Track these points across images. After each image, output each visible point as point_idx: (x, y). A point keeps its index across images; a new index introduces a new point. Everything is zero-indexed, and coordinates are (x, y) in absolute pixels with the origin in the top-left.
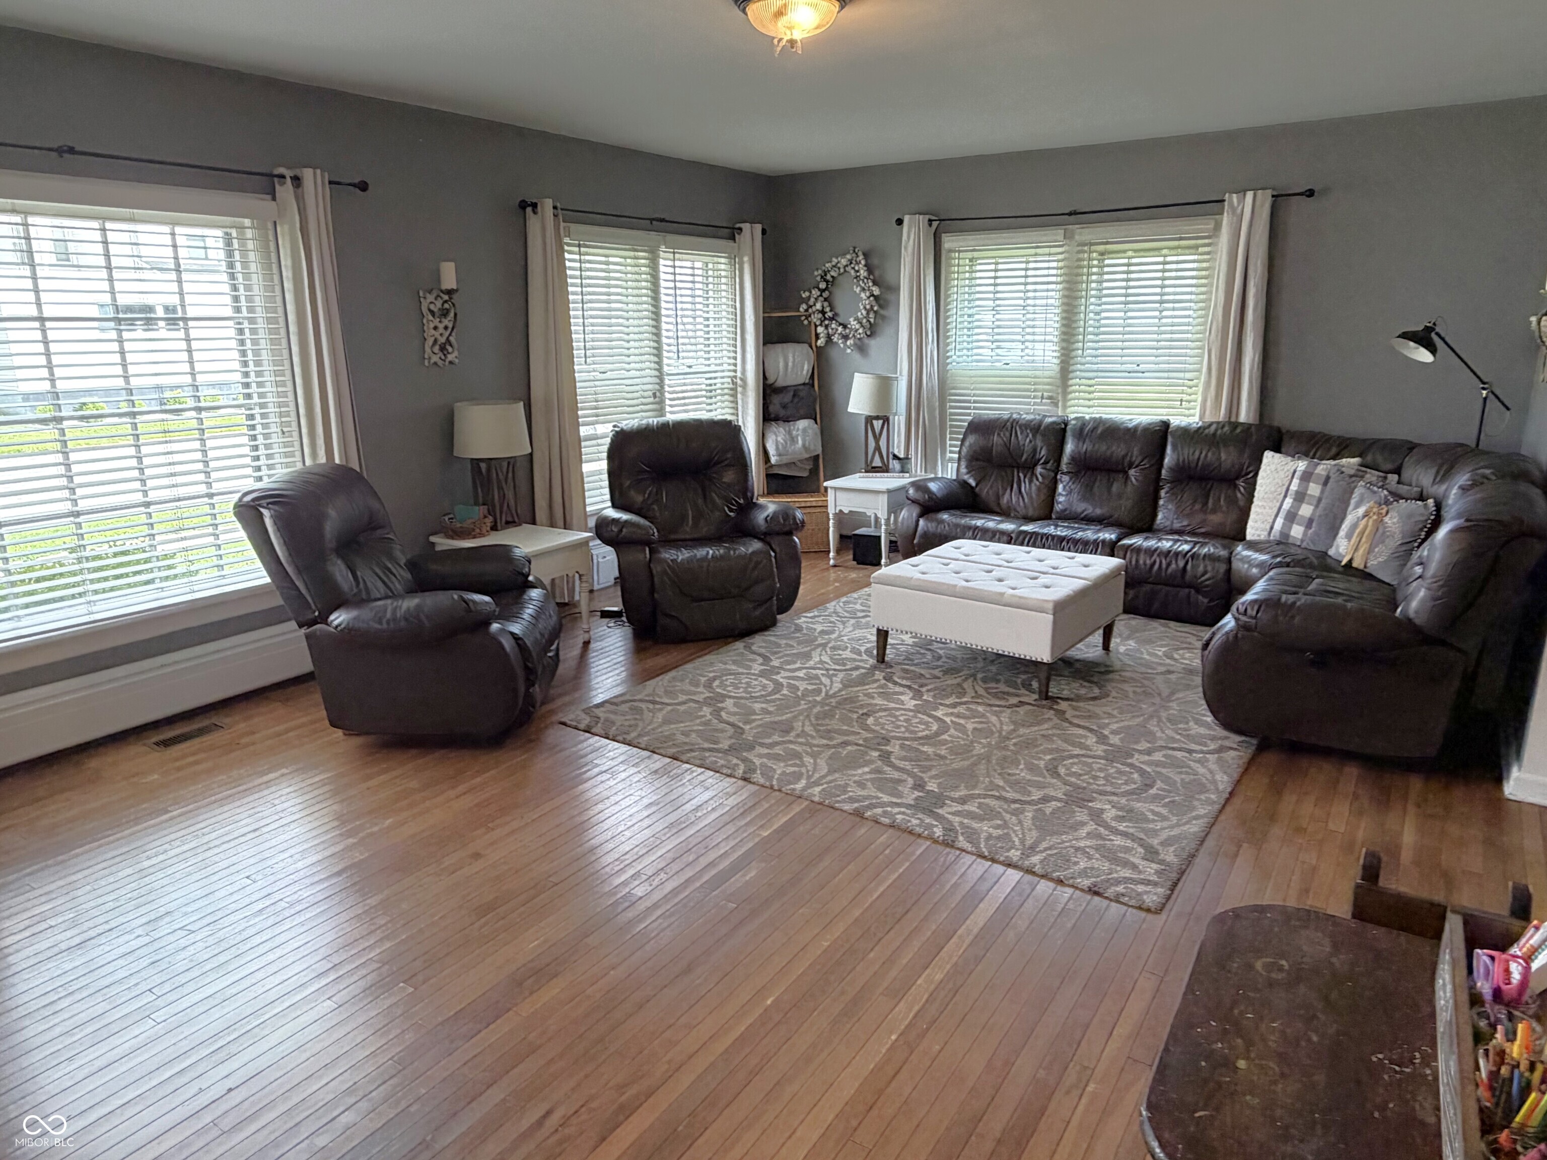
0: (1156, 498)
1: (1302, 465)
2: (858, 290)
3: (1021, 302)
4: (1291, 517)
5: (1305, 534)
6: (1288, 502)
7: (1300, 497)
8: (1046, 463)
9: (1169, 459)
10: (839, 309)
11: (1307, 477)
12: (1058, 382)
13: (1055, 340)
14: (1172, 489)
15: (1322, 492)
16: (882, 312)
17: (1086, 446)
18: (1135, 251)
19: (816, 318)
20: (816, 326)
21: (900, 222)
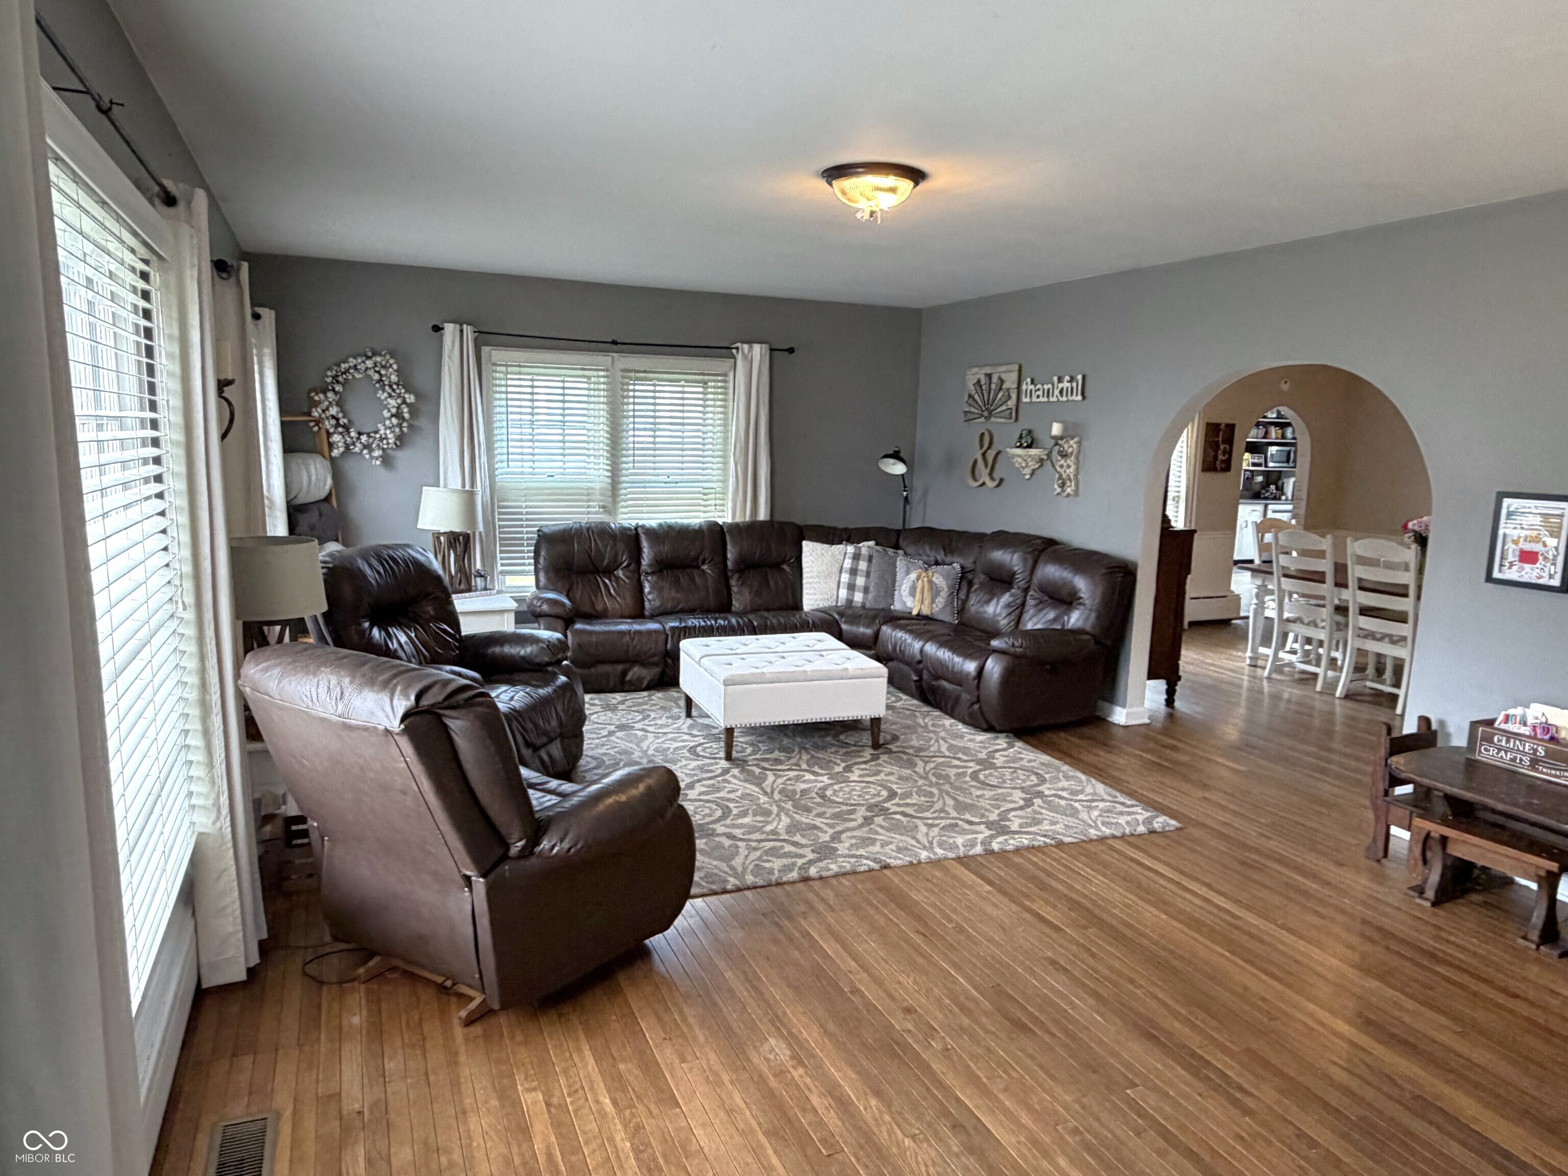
0: (729, 588)
1: (850, 549)
2: (383, 396)
3: (561, 418)
4: (851, 587)
5: (864, 598)
6: (845, 577)
7: (854, 572)
8: (628, 566)
9: (731, 554)
10: (354, 416)
11: (856, 557)
12: (610, 493)
13: (605, 454)
14: (740, 578)
15: (869, 567)
16: (416, 423)
17: (666, 549)
18: (686, 381)
19: (329, 424)
20: (329, 435)
21: (437, 329)
